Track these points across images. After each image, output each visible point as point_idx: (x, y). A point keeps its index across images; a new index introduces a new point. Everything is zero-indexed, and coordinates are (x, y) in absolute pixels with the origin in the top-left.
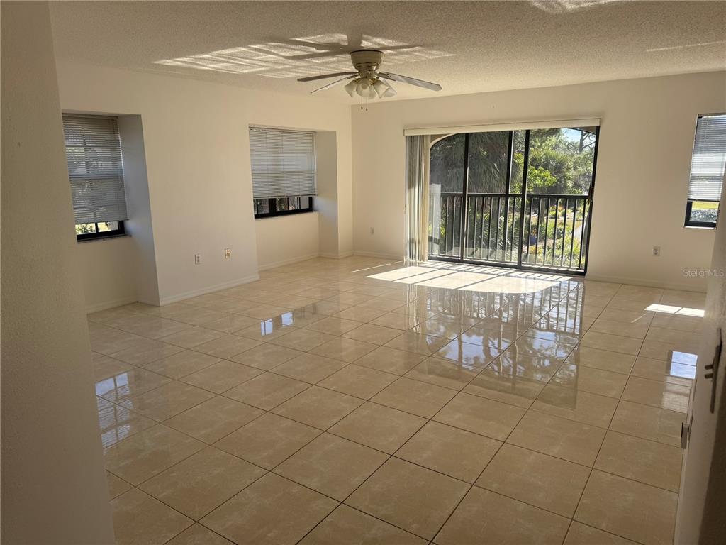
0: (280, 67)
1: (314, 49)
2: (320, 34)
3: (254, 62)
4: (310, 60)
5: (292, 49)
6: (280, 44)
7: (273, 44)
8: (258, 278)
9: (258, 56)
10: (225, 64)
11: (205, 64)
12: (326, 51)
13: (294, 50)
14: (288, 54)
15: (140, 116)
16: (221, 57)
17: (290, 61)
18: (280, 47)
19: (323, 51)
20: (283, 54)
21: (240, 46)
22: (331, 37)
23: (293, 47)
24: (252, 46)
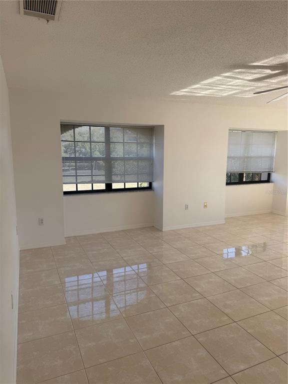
0: (247, 89)
1: (269, 72)
2: (271, 57)
3: (229, 87)
4: (268, 80)
5: (252, 73)
6: (243, 70)
7: (237, 70)
8: (224, 223)
9: (230, 82)
10: (211, 91)
11: (199, 92)
12: (279, 71)
13: (255, 73)
14: (250, 78)
15: (163, 126)
16: (207, 86)
17: (253, 83)
18: (244, 73)
19: (277, 72)
20: (246, 78)
21: (215, 76)
22: (281, 58)
23: (253, 71)
24: (223, 75)
